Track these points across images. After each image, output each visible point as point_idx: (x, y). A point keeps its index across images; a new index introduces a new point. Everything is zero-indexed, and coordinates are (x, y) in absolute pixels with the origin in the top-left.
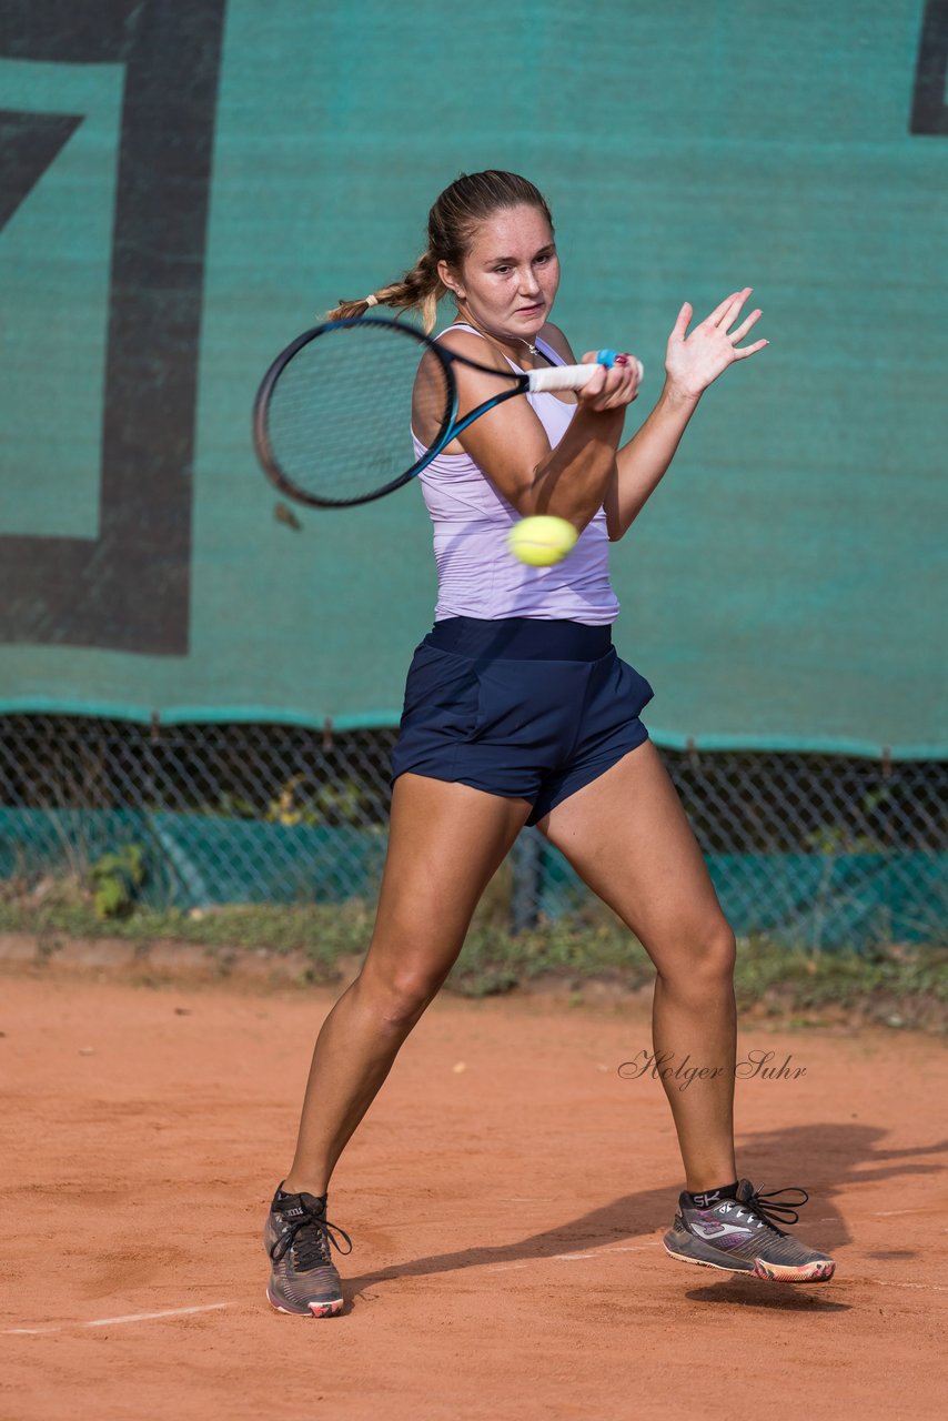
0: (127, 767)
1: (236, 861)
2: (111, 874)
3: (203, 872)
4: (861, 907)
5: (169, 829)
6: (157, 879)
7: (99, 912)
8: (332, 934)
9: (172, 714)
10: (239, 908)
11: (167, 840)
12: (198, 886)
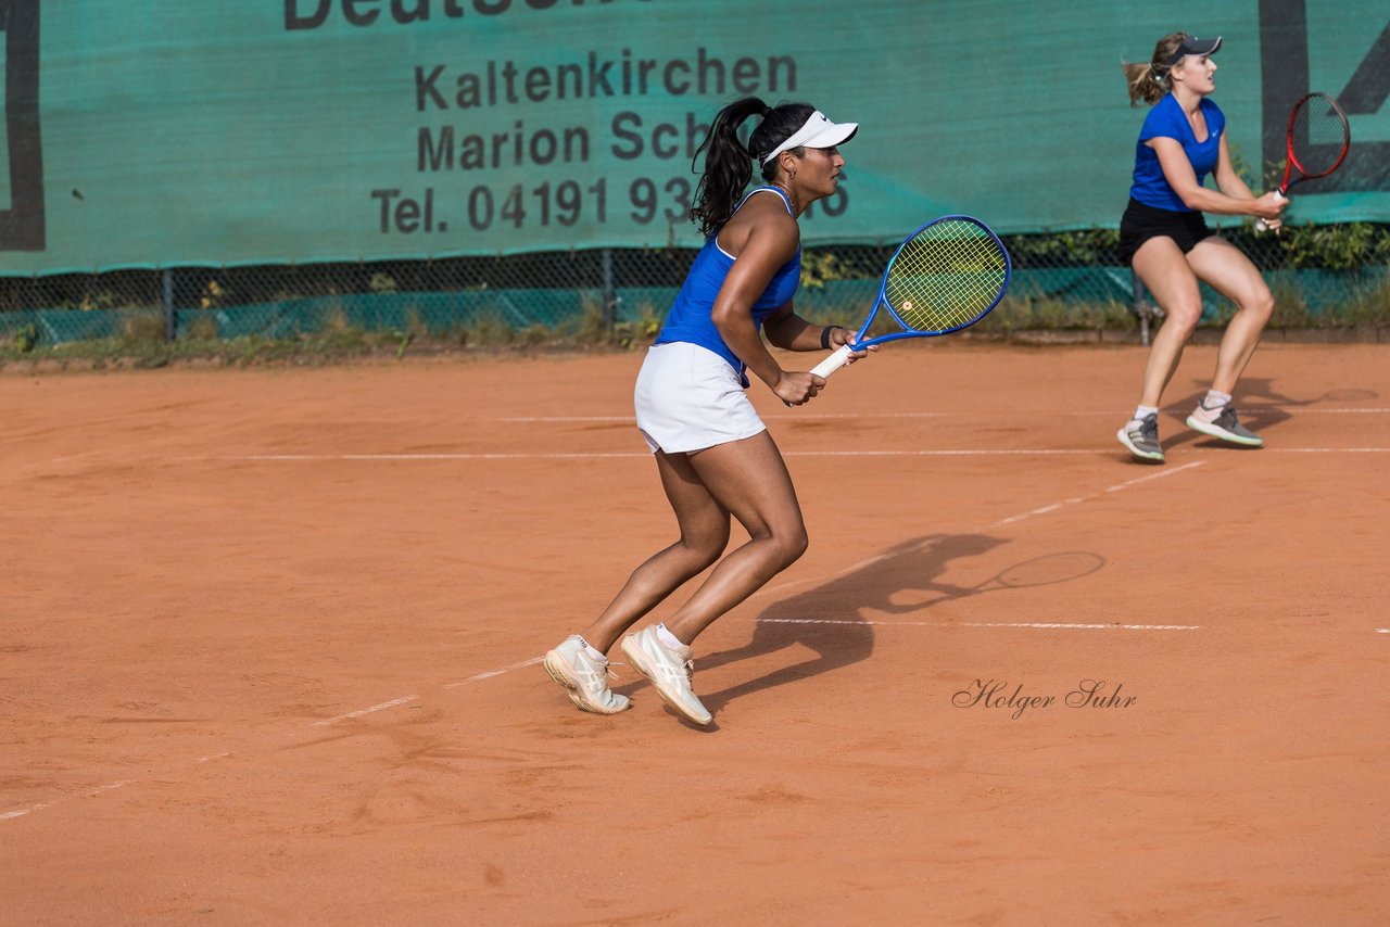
0: (26, 294)
1: (68, 326)
2: (22, 335)
3: (57, 331)
4: (289, 321)
5: (43, 316)
6: (41, 338)
7: (20, 351)
8: (103, 350)
9: (41, 273)
10: (68, 344)
11: (43, 320)
12: (56, 337)
